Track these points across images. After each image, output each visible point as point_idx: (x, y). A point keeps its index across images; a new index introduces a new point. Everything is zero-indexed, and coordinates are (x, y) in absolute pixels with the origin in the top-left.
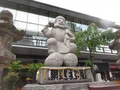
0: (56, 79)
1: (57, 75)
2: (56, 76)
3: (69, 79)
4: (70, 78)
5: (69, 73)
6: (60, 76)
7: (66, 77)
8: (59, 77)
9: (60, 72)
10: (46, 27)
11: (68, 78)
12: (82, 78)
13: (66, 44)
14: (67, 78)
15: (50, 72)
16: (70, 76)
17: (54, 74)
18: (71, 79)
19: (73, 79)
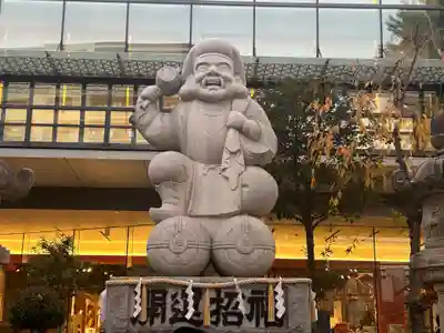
0: (157, 321)
1: (163, 306)
4: (214, 319)
5: (212, 301)
6: (173, 309)
7: (199, 315)
8: (169, 314)
9: (174, 297)
10: (146, 102)
12: (262, 321)
13: (225, 174)
14: (201, 318)
16: (212, 313)
17: (153, 304)
19: (226, 323)
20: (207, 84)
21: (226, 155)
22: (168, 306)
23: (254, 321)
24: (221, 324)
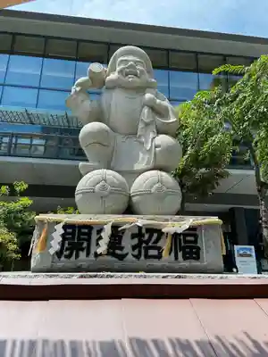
0: (83, 255)
1: (89, 240)
2: (85, 245)
3: (130, 257)
4: (136, 252)
5: (133, 236)
6: (98, 244)
7: (122, 248)
8: (93, 248)
9: (98, 232)
11: (127, 254)
12: (180, 254)
14: (125, 251)
17: (79, 239)
18: (137, 257)
19: (147, 256)
23: (173, 254)
24: (143, 257)
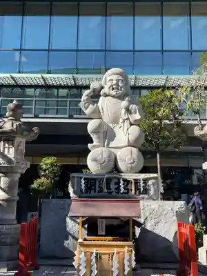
0: (92, 192)
2: (93, 188)
3: (114, 193)
5: (116, 184)
6: (99, 187)
7: (110, 189)
9: (99, 182)
14: (111, 191)
15: (83, 181)
16: (116, 189)
17: (90, 185)
20: (113, 89)
21: (121, 121)
22: (97, 186)
